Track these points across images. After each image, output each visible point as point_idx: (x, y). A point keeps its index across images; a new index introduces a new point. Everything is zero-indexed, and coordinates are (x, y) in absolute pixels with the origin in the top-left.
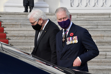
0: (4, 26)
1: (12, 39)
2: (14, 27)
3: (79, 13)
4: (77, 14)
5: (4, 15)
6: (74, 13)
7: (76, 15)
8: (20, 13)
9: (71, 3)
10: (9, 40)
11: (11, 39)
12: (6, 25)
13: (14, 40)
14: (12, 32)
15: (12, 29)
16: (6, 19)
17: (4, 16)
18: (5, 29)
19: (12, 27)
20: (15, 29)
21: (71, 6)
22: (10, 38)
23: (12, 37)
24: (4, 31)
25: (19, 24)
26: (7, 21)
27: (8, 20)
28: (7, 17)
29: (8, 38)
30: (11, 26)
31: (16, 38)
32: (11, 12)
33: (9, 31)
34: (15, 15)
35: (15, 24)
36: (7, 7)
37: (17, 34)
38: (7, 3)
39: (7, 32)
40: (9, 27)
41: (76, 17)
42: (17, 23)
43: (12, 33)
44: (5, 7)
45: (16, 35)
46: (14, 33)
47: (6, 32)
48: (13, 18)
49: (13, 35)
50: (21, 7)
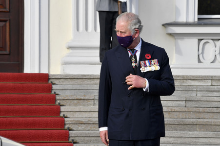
0: (61, 104)
1: (76, 129)
2: (80, 105)
3: (215, 76)
4: (212, 77)
5: (62, 80)
6: (205, 76)
7: (210, 81)
8: (94, 75)
9: (198, 56)
10: (70, 132)
11: (74, 129)
12: (64, 100)
13: (80, 132)
14: (77, 115)
15: (77, 108)
16: (66, 88)
17: (61, 83)
18: (62, 109)
19: (76, 105)
20: (82, 108)
21: (199, 61)
22: (71, 127)
23: (77, 126)
24: (60, 112)
25: (91, 98)
26: (68, 93)
27: (69, 91)
28: (68, 85)
29: (69, 128)
30: (75, 101)
31: (83, 126)
32: (75, 75)
33: (69, 113)
34: (83, 80)
35: (82, 98)
36: (68, 65)
37: (87, 120)
38: (68, 56)
39: (66, 116)
40: (70, 105)
41: (210, 84)
42: (87, 97)
43: (76, 117)
44: (64, 66)
45: (84, 120)
46: (80, 116)
47: (64, 115)
48: (79, 86)
49: (78, 121)
50: (95, 64)
